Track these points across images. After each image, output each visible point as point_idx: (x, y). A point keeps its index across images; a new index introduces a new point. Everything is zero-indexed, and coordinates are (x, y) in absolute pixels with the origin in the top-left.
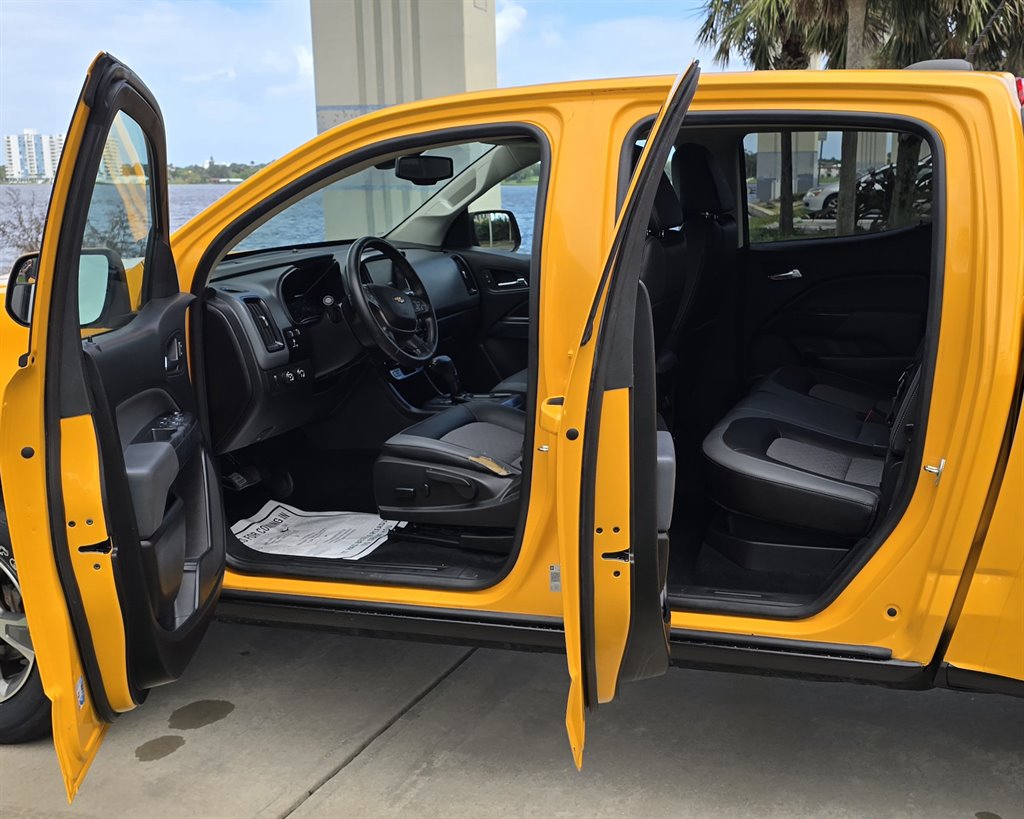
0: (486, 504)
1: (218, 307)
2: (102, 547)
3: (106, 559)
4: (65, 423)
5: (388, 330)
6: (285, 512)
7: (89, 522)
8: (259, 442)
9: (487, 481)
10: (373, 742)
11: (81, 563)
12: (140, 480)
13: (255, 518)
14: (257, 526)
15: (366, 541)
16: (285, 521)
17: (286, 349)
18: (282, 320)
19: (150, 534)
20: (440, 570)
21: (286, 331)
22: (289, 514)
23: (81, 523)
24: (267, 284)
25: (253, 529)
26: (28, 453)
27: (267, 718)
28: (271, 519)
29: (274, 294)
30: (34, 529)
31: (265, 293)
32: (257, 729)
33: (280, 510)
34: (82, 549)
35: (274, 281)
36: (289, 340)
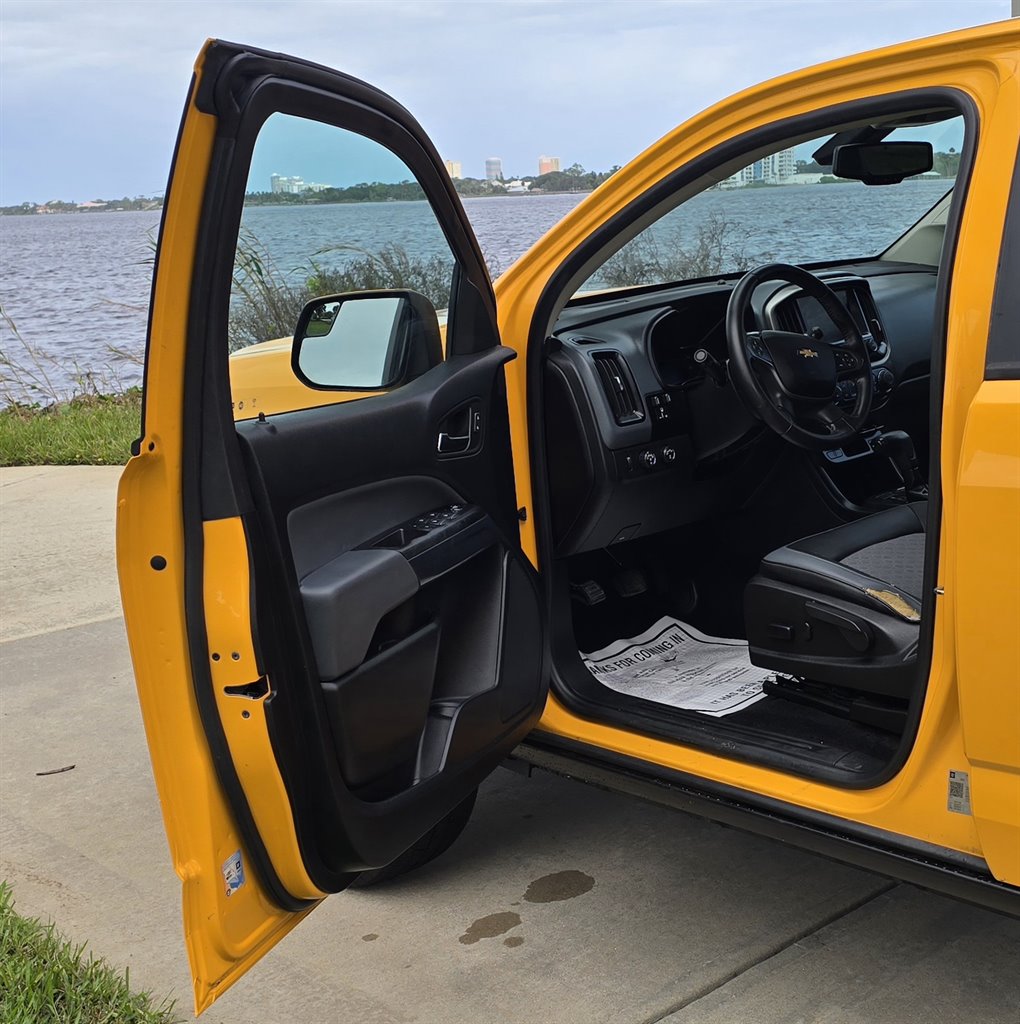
0: (885, 662)
1: (558, 364)
2: (253, 690)
3: (257, 705)
4: (209, 527)
5: (784, 396)
6: (681, 634)
7: (235, 656)
8: (623, 542)
9: (888, 627)
10: (746, 973)
11: (230, 708)
12: (320, 603)
13: (638, 639)
14: (637, 650)
15: (751, 689)
16: (676, 646)
17: (648, 423)
18: (647, 381)
19: (336, 673)
20: (816, 749)
21: (649, 398)
22: (684, 636)
23: (226, 657)
24: (634, 333)
25: (629, 654)
26: (159, 564)
27: (632, 908)
28: (659, 641)
29: (641, 347)
30: (168, 661)
31: (625, 345)
32: (614, 920)
33: (675, 631)
34: (229, 690)
35: (642, 328)
36: (653, 411)
